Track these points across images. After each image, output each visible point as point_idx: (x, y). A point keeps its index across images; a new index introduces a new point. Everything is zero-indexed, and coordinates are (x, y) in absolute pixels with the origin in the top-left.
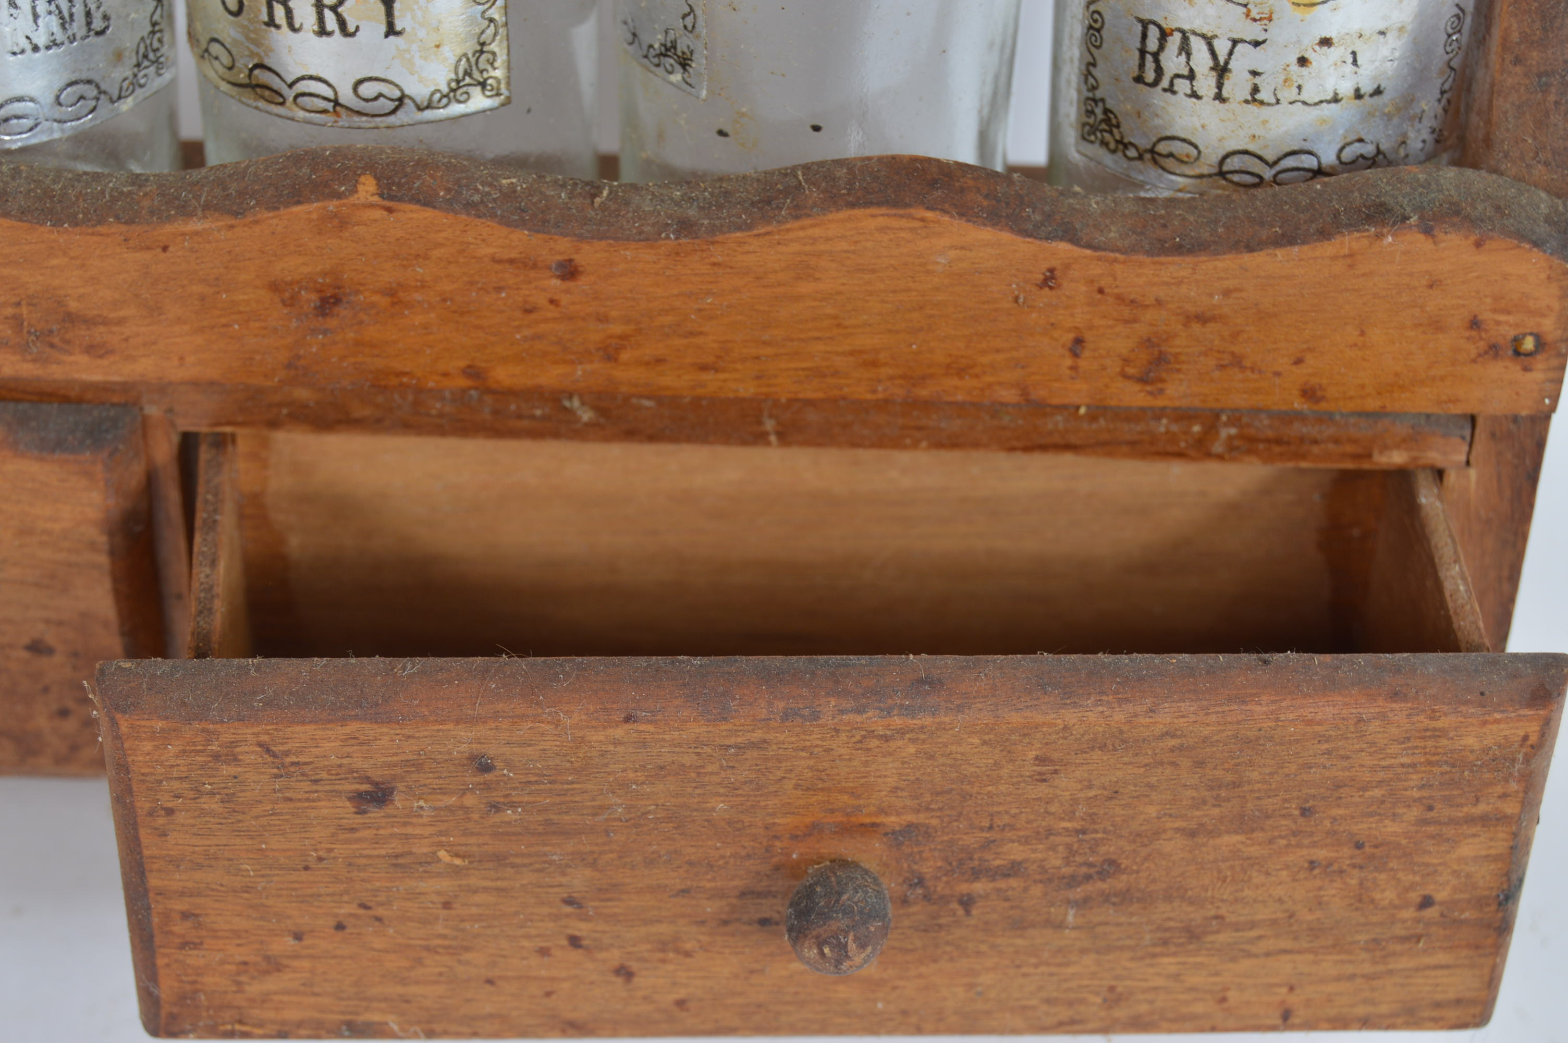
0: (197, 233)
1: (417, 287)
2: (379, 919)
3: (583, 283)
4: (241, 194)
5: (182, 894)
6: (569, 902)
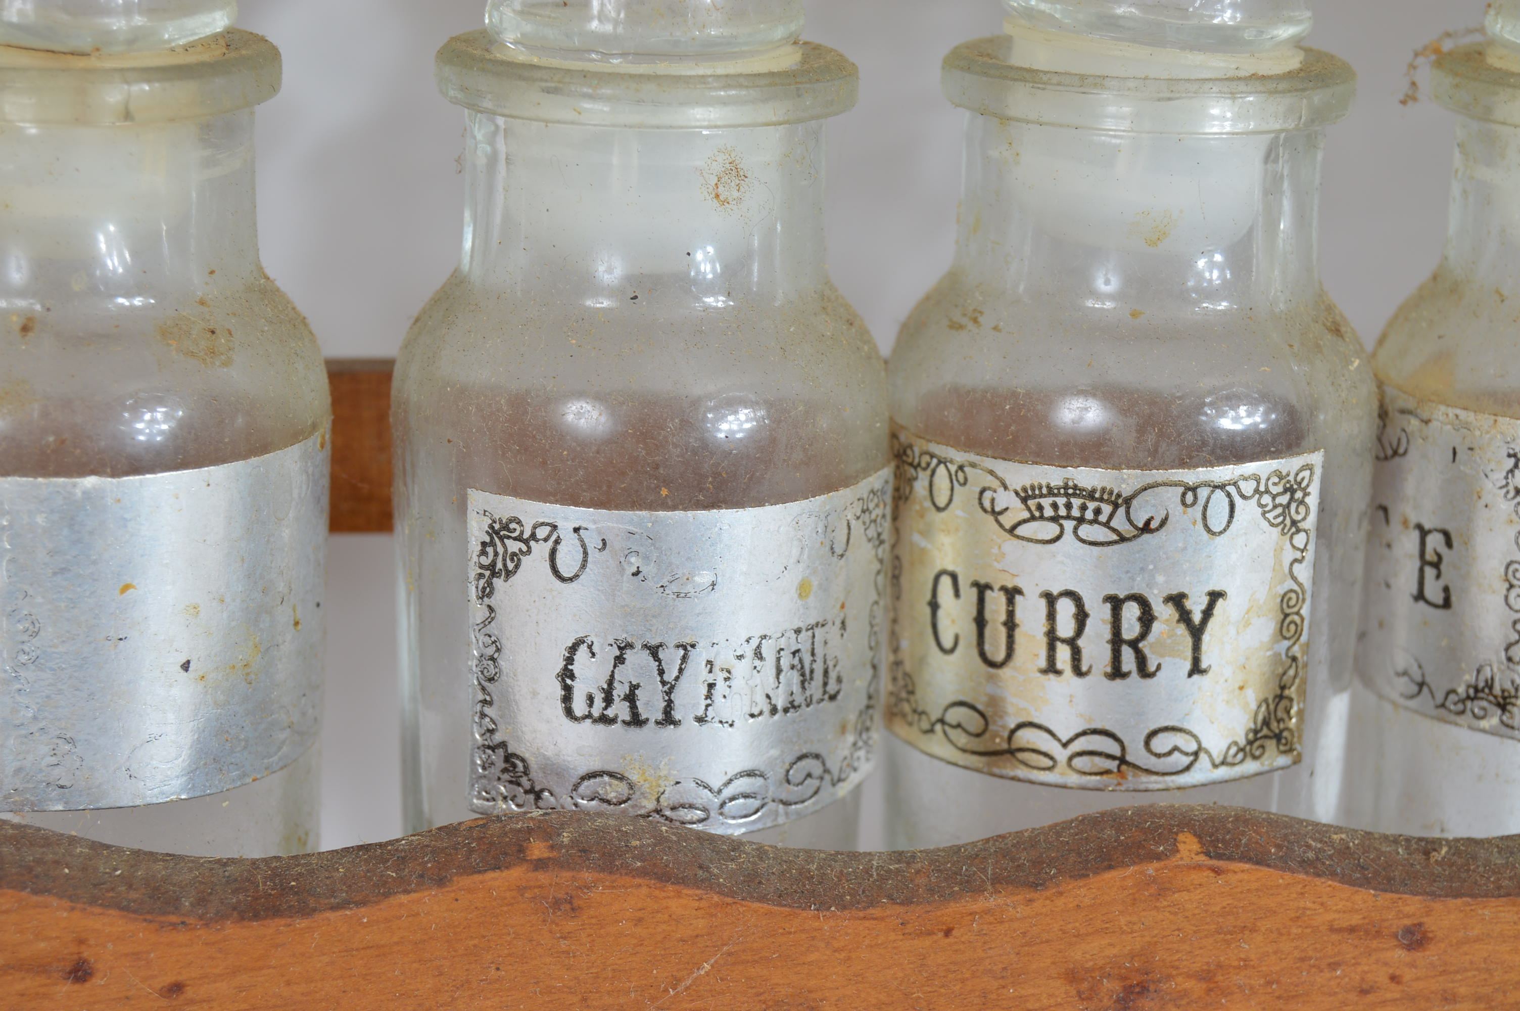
0: (988, 912)
1: (1239, 967)
3: (1430, 955)
4: (1037, 863)
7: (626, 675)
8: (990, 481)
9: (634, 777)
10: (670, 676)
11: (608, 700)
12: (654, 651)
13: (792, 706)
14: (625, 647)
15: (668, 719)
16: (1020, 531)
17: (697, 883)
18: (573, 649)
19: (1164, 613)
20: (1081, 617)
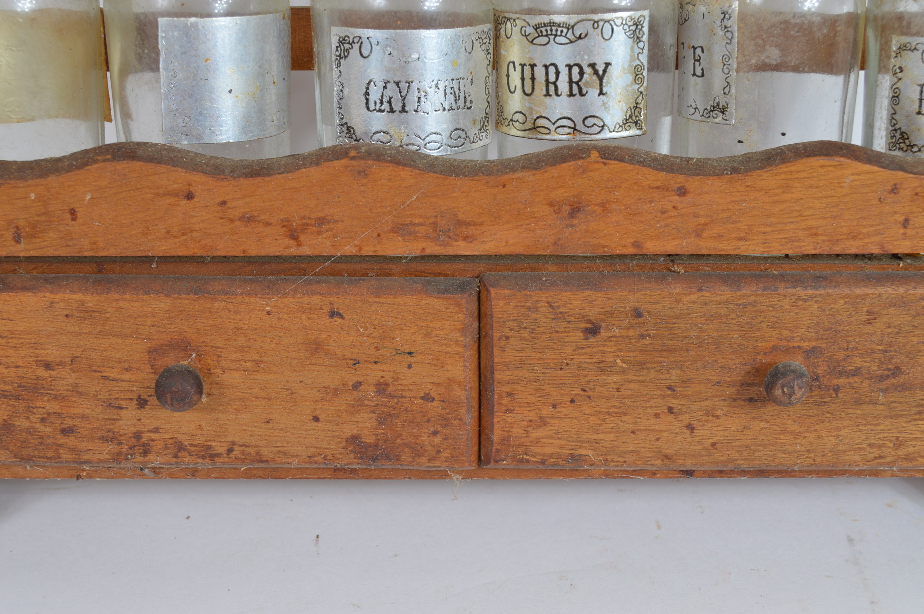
0: (518, 178)
1: (614, 202)
2: (589, 397)
3: (688, 198)
4: (538, 162)
5: (508, 383)
6: (669, 388)
7: (388, 93)
8: (524, 24)
9: (392, 133)
10: (403, 94)
11: (382, 103)
12: (397, 84)
13: (451, 109)
14: (386, 82)
15: (404, 110)
16: (535, 42)
17: (410, 166)
18: (369, 84)
19: (588, 70)
20: (558, 73)
